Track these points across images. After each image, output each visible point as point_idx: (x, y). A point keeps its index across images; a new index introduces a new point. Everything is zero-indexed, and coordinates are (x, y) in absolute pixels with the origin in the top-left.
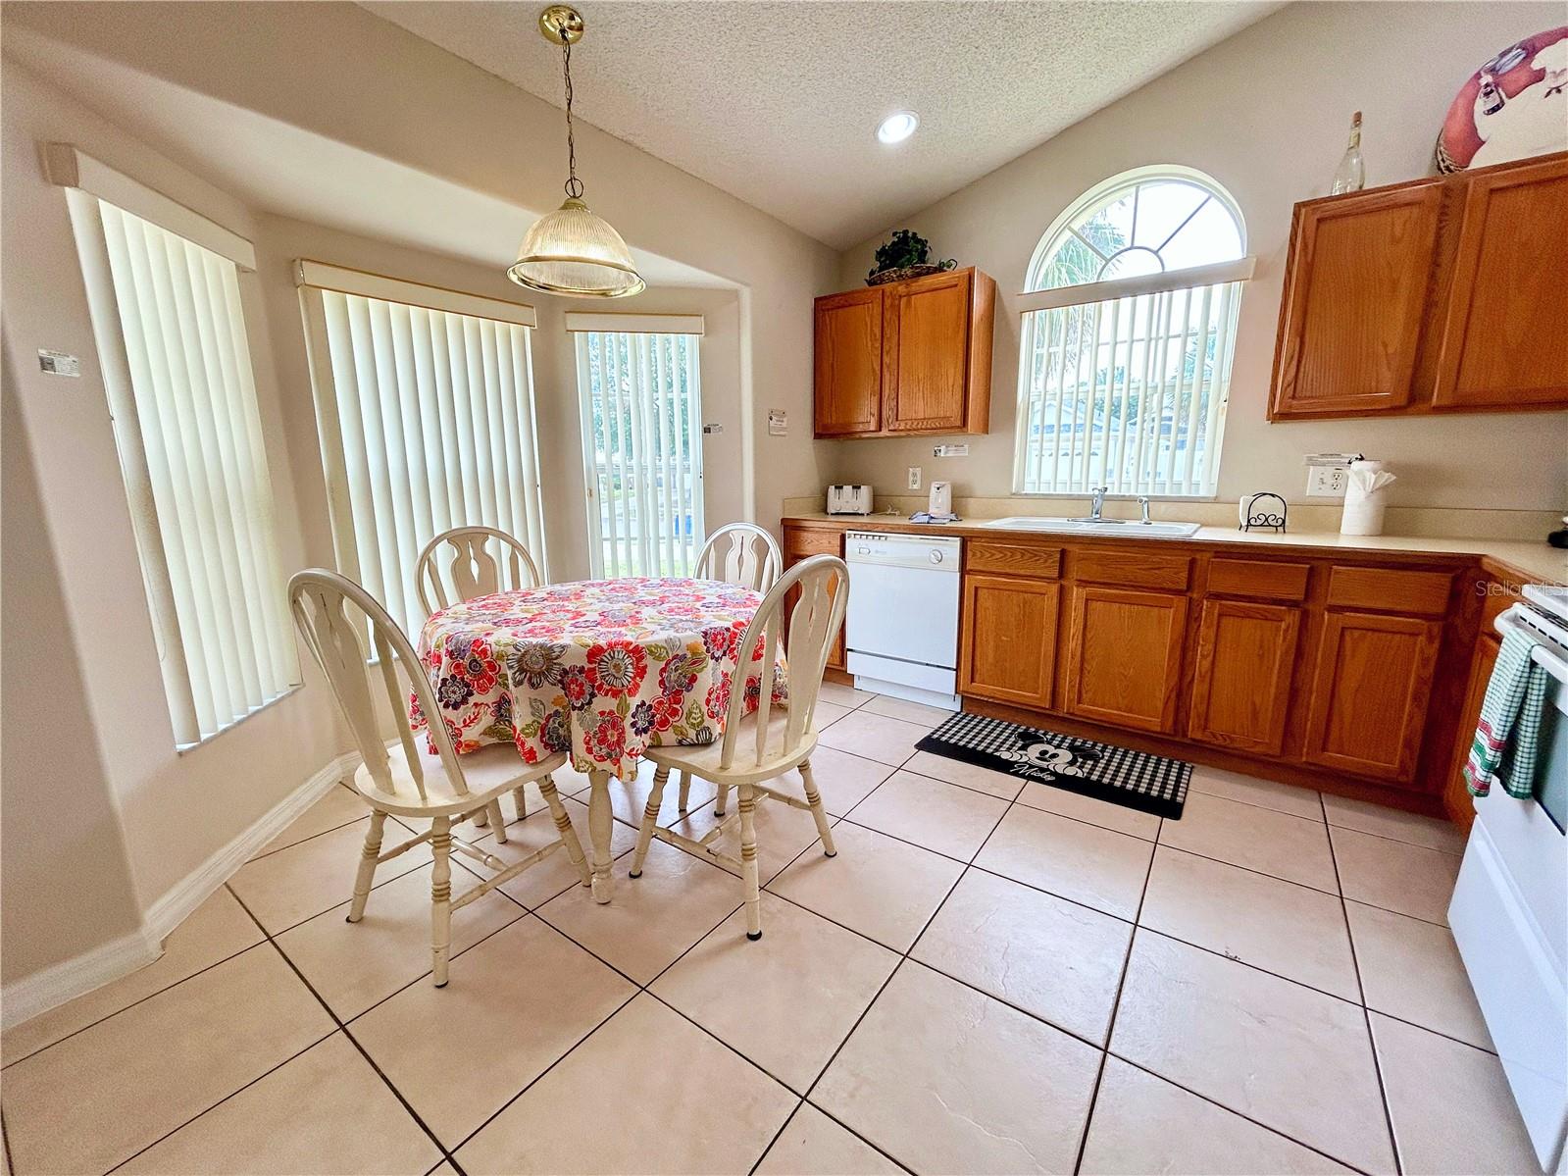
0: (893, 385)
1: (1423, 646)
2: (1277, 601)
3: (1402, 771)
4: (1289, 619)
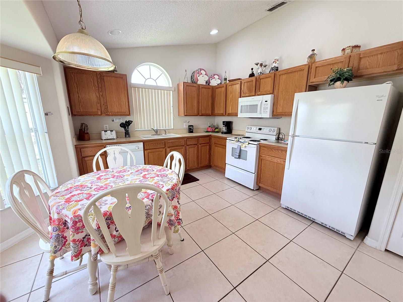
1: (208, 147)
2: (194, 145)
3: (208, 164)
4: (196, 147)
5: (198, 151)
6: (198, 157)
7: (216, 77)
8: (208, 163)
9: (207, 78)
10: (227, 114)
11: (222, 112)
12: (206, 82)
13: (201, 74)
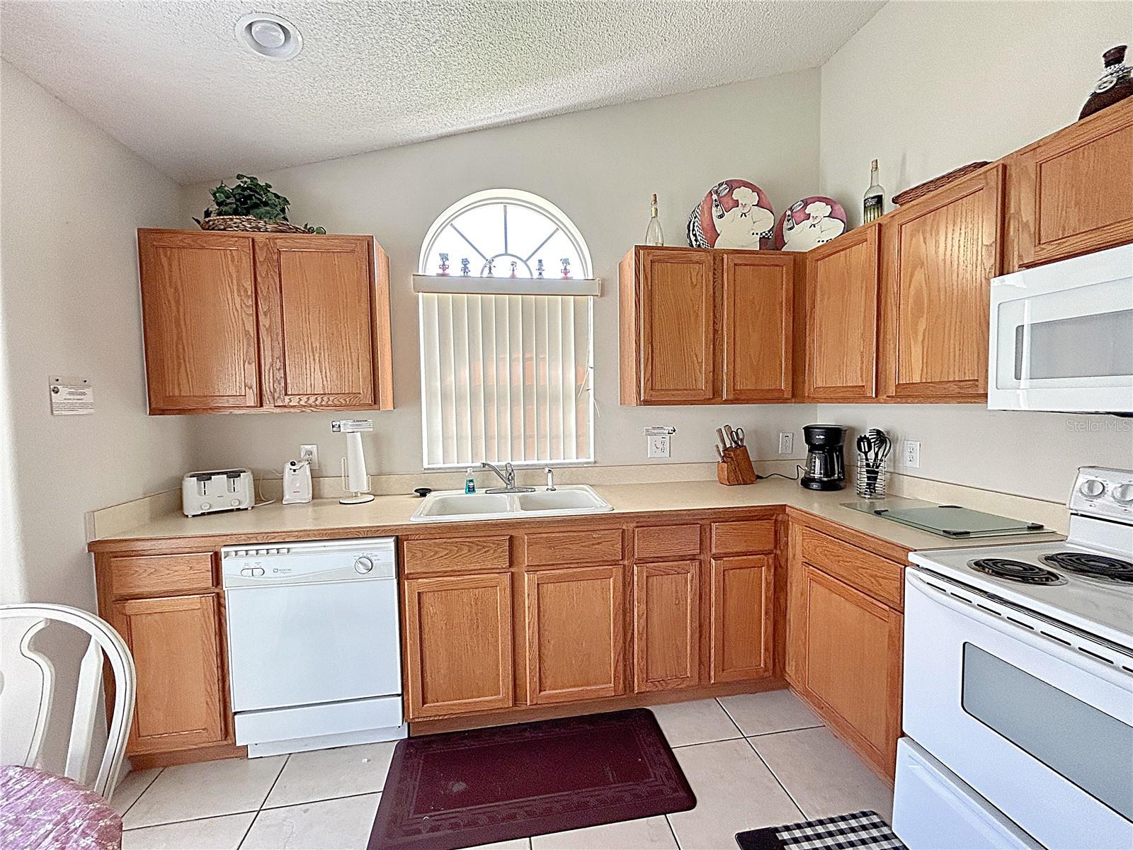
0: (278, 353)
1: (765, 574)
2: (682, 558)
3: (766, 670)
4: (693, 571)
5: (702, 596)
6: (700, 626)
7: (819, 210)
8: (770, 666)
9: (765, 222)
10: (892, 391)
11: (854, 379)
12: (763, 240)
13: (731, 204)
